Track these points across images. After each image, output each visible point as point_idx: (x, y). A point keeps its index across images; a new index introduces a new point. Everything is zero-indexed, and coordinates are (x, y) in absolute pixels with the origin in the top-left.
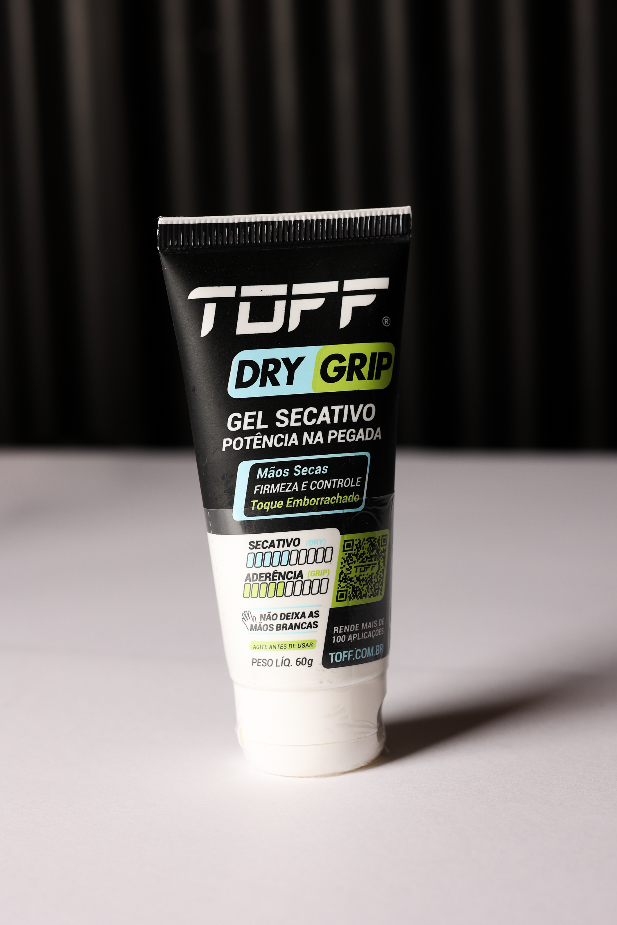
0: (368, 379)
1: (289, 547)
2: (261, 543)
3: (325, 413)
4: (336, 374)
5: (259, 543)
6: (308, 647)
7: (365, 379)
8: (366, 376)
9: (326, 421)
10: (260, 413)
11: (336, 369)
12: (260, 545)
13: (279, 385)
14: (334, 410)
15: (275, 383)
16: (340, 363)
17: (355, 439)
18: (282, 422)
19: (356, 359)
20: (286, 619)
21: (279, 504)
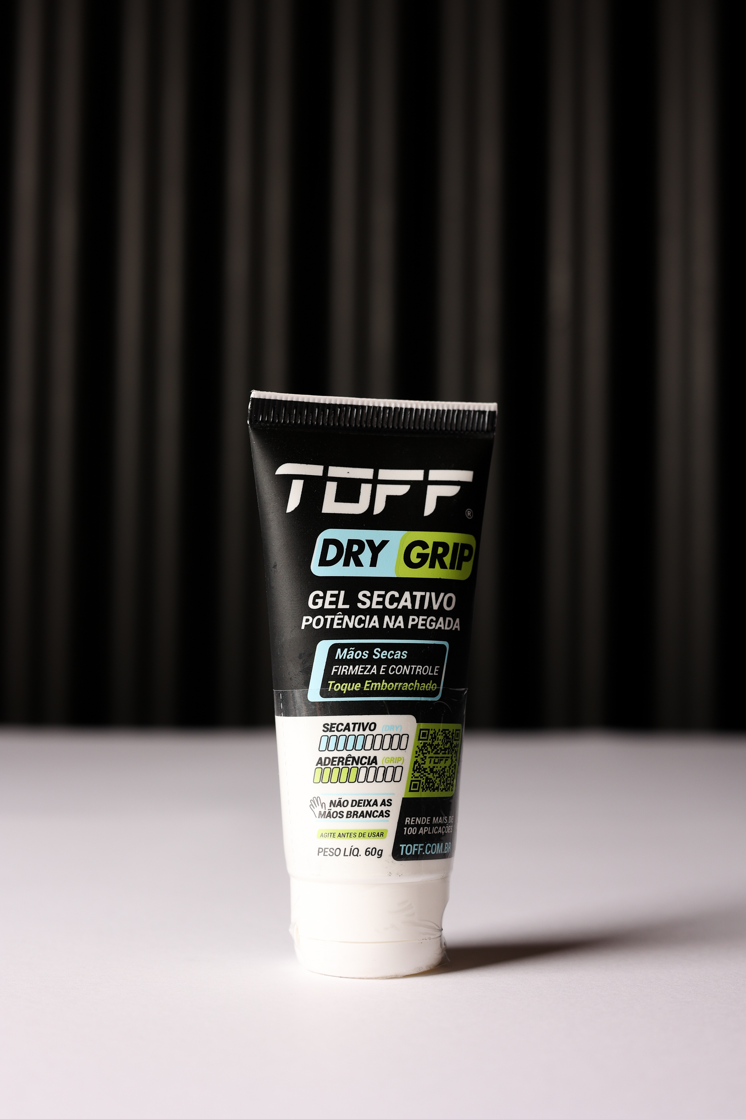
0: (450, 568)
1: (365, 731)
2: (336, 726)
3: (406, 598)
4: (419, 560)
5: (333, 726)
6: (379, 836)
7: (447, 568)
8: (448, 566)
9: (407, 606)
10: (342, 593)
11: (419, 555)
12: (334, 727)
13: (362, 566)
14: (416, 596)
15: (359, 564)
16: (423, 550)
17: (434, 627)
18: (364, 603)
19: (439, 548)
20: (358, 806)
21: (357, 687)
